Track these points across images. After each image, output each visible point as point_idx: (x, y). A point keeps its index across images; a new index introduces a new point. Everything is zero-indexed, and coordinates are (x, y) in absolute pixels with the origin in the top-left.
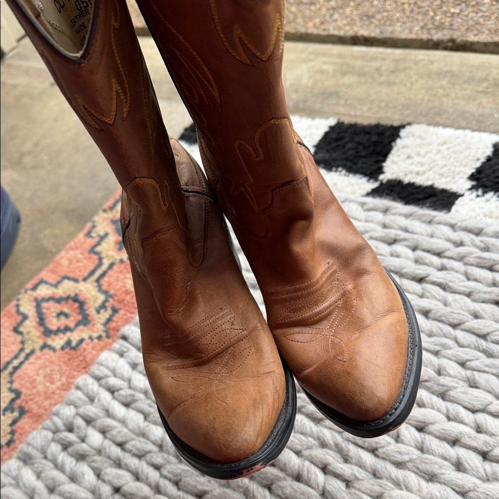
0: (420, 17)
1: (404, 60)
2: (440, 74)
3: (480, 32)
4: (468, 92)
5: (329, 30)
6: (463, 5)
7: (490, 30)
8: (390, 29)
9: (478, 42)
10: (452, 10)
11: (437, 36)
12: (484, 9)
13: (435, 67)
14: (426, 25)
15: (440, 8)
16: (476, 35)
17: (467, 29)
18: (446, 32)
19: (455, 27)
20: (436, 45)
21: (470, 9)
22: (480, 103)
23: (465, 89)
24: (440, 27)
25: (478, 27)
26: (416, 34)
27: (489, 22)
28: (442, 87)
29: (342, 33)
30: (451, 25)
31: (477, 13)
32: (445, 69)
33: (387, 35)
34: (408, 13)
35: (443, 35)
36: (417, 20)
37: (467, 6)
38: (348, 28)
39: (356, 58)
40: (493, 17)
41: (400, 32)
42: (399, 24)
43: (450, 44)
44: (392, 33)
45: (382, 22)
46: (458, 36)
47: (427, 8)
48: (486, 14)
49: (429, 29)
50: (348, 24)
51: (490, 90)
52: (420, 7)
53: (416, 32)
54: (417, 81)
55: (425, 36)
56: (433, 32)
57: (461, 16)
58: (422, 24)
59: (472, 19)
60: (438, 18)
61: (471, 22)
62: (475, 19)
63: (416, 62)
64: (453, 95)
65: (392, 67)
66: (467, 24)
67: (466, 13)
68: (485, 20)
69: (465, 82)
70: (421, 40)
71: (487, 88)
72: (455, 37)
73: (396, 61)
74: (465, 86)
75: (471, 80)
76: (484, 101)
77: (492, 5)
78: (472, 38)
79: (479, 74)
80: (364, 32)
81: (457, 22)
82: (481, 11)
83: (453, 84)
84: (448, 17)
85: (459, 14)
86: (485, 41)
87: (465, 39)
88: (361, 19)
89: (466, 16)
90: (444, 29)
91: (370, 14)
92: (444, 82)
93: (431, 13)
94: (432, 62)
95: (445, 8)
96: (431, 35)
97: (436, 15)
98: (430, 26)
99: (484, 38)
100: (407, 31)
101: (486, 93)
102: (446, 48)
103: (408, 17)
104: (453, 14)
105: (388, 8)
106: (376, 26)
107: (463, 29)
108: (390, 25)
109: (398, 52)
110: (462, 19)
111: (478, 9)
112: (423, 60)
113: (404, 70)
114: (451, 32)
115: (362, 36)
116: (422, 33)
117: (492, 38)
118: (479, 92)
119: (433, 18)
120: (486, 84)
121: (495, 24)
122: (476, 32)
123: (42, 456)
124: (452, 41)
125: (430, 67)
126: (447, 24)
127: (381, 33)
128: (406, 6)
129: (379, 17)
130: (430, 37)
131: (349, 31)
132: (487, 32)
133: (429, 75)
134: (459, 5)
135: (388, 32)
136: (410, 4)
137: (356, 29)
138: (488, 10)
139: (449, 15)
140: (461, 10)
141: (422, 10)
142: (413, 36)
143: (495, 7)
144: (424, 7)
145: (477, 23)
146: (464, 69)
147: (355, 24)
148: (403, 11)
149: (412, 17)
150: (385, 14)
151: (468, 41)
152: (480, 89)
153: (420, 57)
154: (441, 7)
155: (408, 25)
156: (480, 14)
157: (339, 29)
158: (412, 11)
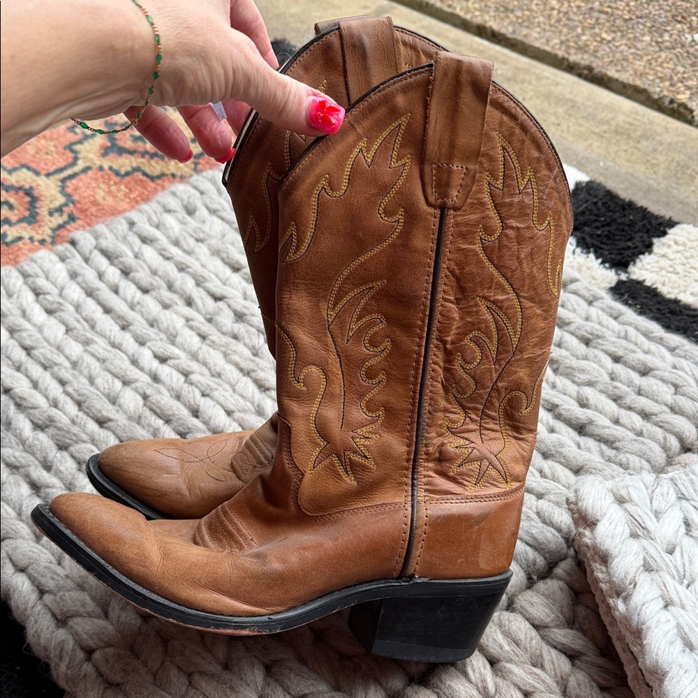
0: (565, 30)
1: (527, 71)
2: (560, 100)
3: (624, 69)
4: (583, 129)
5: (455, 8)
6: (619, 34)
7: (635, 71)
8: (525, 31)
9: (617, 80)
10: (604, 35)
11: (574, 57)
12: (639, 46)
13: (558, 90)
14: (568, 40)
15: (591, 28)
16: (617, 71)
17: (612, 62)
18: (586, 56)
19: (599, 55)
20: (571, 68)
21: (624, 41)
22: (590, 145)
23: (580, 126)
24: (582, 49)
25: (625, 64)
26: (553, 47)
27: (638, 63)
28: (555, 114)
29: (468, 17)
30: (596, 51)
31: (630, 48)
32: (568, 96)
33: (519, 37)
34: (553, 21)
35: (582, 59)
36: (561, 32)
37: (623, 36)
38: (477, 13)
39: (474, 50)
40: (645, 58)
41: (535, 38)
42: (538, 30)
43: (586, 72)
44: (525, 36)
45: (520, 21)
46: (598, 66)
47: (577, 23)
48: (639, 52)
49: (569, 47)
50: (480, 10)
51: (607, 135)
52: (569, 19)
53: (553, 45)
54: (531, 98)
55: (561, 53)
56: (572, 51)
57: (610, 45)
58: (563, 38)
59: (621, 52)
60: (584, 38)
61: (618, 55)
62: (625, 53)
63: (539, 78)
64: (564, 126)
65: (510, 74)
66: (614, 56)
67: (617, 44)
68: (634, 59)
69: (583, 117)
70: (555, 56)
71: (605, 132)
72: (594, 65)
73: (517, 69)
74: (580, 121)
75: (591, 117)
76: (596, 144)
77: (650, 45)
78: (612, 73)
79: (605, 115)
80: (494, 25)
81: (604, 50)
82: (635, 47)
83: (570, 115)
84: (596, 41)
85: (609, 42)
86: (626, 81)
87: (604, 71)
88: (497, 9)
89: (617, 47)
90: (586, 52)
91: (510, 7)
92: (560, 110)
93: (579, 30)
94: (557, 84)
95: (597, 30)
96: (569, 54)
97: (584, 34)
98: (572, 44)
99: (626, 77)
100: (544, 40)
101: (601, 136)
102: (580, 75)
103: (551, 26)
104: (603, 39)
105: (534, 7)
106: (511, 23)
107: (606, 60)
108: (527, 27)
109: (524, 61)
110: (610, 48)
111: (632, 44)
112: (548, 78)
113: (523, 81)
114: (592, 59)
115: (490, 27)
116: (560, 49)
117: (634, 80)
118: (594, 133)
119: (578, 36)
120: (605, 127)
121: (645, 66)
122: (619, 68)
124: (590, 69)
125: (553, 88)
126: (592, 48)
127: (514, 32)
128: (555, 12)
129: (519, 13)
130: (566, 56)
131: (477, 18)
132: (631, 72)
133: (547, 97)
134: (614, 32)
135: (521, 34)
136: (559, 12)
137: (487, 18)
138: (643, 49)
139: (598, 39)
140: (614, 39)
141: (571, 24)
142: (548, 49)
143: (652, 49)
144: (574, 20)
145: (625, 59)
146: (590, 103)
147: (488, 12)
148: (549, 16)
149: (556, 27)
150: (527, 13)
151: (606, 75)
152: (597, 130)
153: (546, 74)
154: (593, 27)
155: (548, 34)
156: (633, 50)
157: (468, 11)
158: (559, 21)
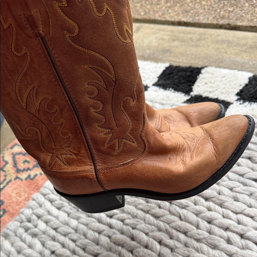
0: (213, 12)
1: (205, 34)
2: (223, 42)
3: (243, 21)
4: (236, 51)
5: (166, 18)
6: (235, 7)
7: (248, 20)
8: (197, 18)
9: (242, 26)
10: (229, 9)
11: (221, 22)
12: (245, 9)
13: (220, 38)
14: (216, 16)
15: (223, 8)
16: (241, 22)
17: (237, 19)
18: (226, 20)
19: (231, 17)
20: (221, 27)
21: (238, 9)
22: (243, 57)
23: (235, 50)
24: (223, 17)
25: (242, 18)
26: (211, 21)
27: (247, 16)
28: (223, 48)
29: (173, 20)
30: (229, 17)
31: (242, 11)
32: (225, 39)
33: (196, 21)
34: (207, 10)
35: (224, 22)
36: (211, 14)
37: (237, 7)
38: (176, 17)
39: (180, 32)
40: (250, 13)
41: (204, 21)
42: (202, 16)
43: (228, 27)
45: (193, 15)
46: (232, 22)
47: (216, 8)
48: (246, 12)
49: (217, 19)
50: (177, 15)
51: (247, 50)
52: (213, 7)
53: (211, 20)
54: (211, 45)
55: (215, 22)
56: (219, 20)
58: (214, 16)
59: (239, 14)
60: (222, 13)
61: (238, 16)
62: (241, 14)
63: (211, 35)
64: (229, 52)
65: (198, 37)
66: (237, 16)
67: (236, 11)
68: (245, 15)
69: (235, 46)
70: (213, 24)
71: (246, 49)
72: (230, 23)
73: (201, 34)
74: (235, 48)
75: (238, 45)
76: (245, 55)
77: (249, 7)
78: (239, 23)
79: (243, 42)
80: (184, 19)
81: (232, 15)
82: (244, 10)
83: (229, 47)
84: (227, 13)
85: (232, 11)
86: (246, 25)
87: (235, 24)
88: (183, 13)
89: (236, 12)
90: (225, 19)
91: (188, 10)
92: (225, 46)
93: (218, 11)
94: (218, 35)
95: (225, 8)
96: (218, 21)
97: (221, 11)
98: (218, 17)
99: (245, 23)
100: (206, 19)
101: (245, 51)
102: (226, 28)
103: (207, 12)
104: (229, 11)
105: (197, 7)
106: (191, 16)
107: (235, 19)
108: (198, 16)
109: (201, 30)
110: (234, 14)
111: (242, 9)
112: (214, 34)
113: (205, 39)
114: (228, 20)
115: (183, 21)
116: (214, 21)
117: (249, 24)
118: (242, 51)
119: (219, 13)
120: (245, 47)
121: (251, 17)
122: (241, 20)
123: (14, 234)
124: (229, 25)
125: (218, 38)
126: (226, 16)
127: (193, 20)
128: (206, 7)
129: (192, 12)
130: (217, 23)
131: (177, 19)
132: (246, 21)
133: (217, 42)
134: (232, 6)
135: (197, 19)
136: (208, 6)
137: (180, 17)
138: (247, 10)
139: (227, 11)
140: (234, 9)
141: (214, 9)
142: (209, 22)
143: (250, 8)
144: (215, 7)
145: (242, 16)
146: (235, 39)
147: (180, 15)
148: (204, 9)
149: (209, 12)
150: (195, 10)
151: (237, 25)
152: (243, 49)
153: (213, 33)
155: (207, 16)
156: (243, 11)
157: (172, 17)
158: (209, 9)
